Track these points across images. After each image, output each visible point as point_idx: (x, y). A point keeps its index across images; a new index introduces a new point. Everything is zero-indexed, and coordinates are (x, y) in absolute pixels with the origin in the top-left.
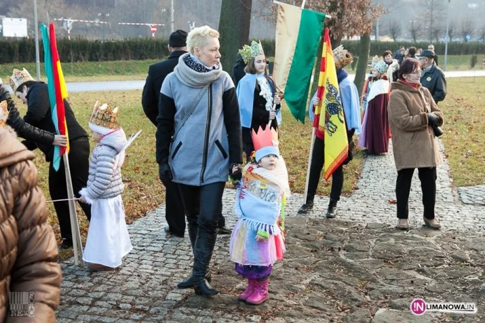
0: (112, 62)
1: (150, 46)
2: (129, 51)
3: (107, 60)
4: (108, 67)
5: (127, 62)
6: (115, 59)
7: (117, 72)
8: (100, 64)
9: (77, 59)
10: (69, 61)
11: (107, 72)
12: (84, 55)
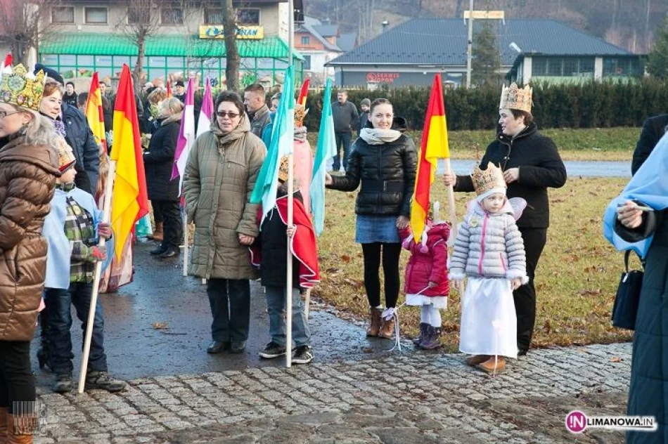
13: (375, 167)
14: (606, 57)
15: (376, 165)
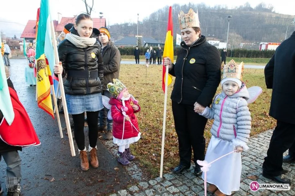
0: (255, 58)
1: (272, 53)
2: (263, 54)
3: (253, 57)
4: (253, 60)
5: (262, 58)
6: (256, 57)
7: (257, 62)
8: (250, 59)
9: (242, 56)
10: (239, 57)
11: (253, 62)
12: (244, 55)
13: (83, 62)
14: (160, 44)
15: (84, 60)
